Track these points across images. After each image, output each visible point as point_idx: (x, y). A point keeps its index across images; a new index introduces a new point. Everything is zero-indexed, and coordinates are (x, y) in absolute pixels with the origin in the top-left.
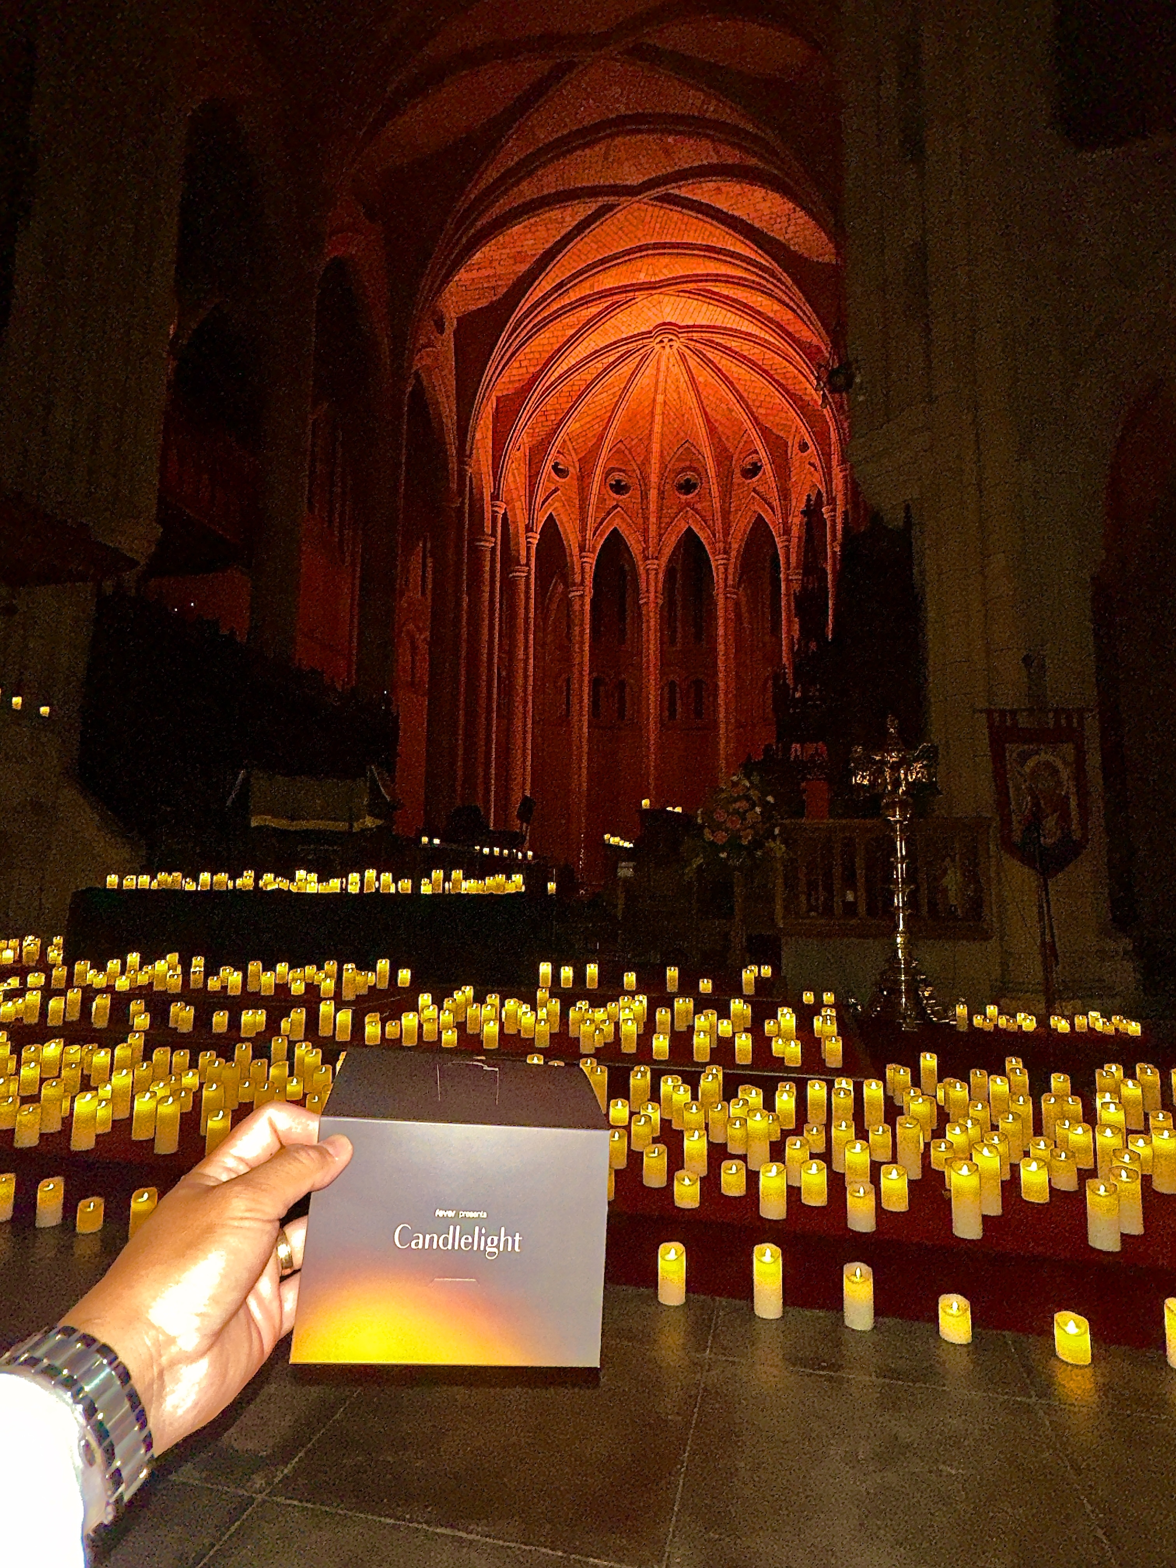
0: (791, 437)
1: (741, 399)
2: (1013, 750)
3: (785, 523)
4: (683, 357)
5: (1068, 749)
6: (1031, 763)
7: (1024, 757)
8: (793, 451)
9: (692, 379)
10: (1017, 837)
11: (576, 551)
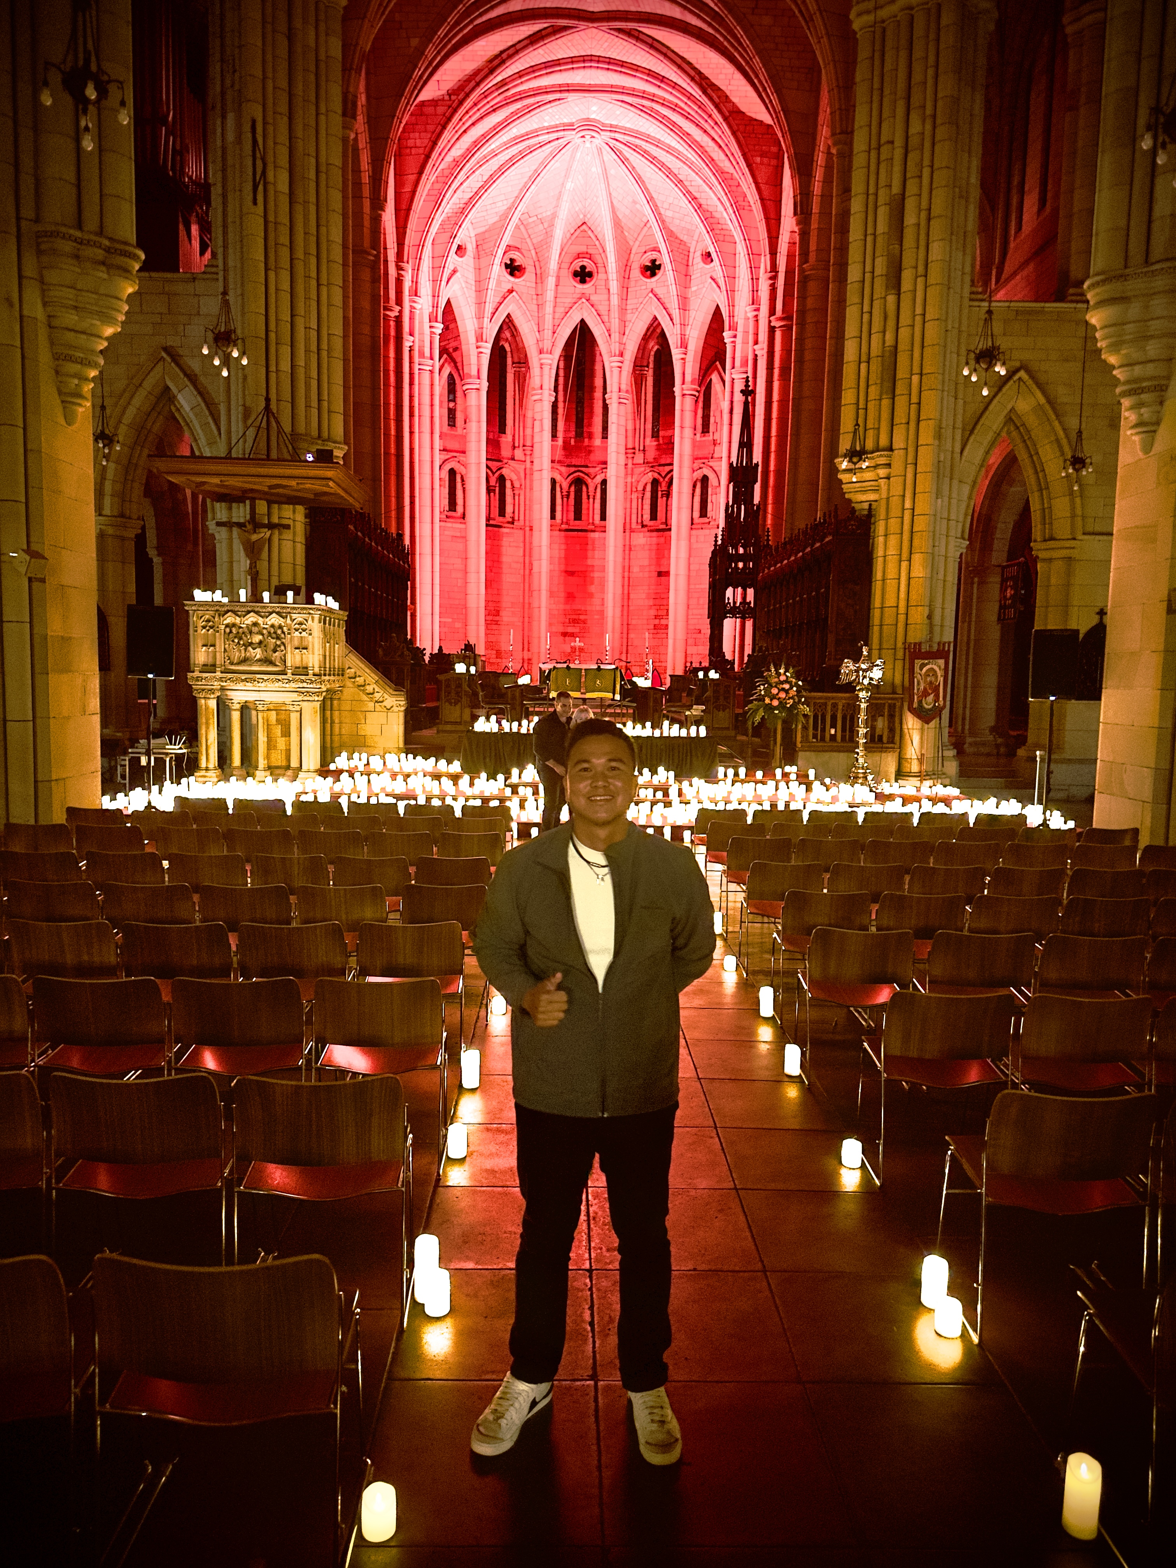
0: (694, 243)
1: (650, 200)
2: (918, 663)
3: (683, 335)
4: (600, 151)
5: (941, 662)
6: (924, 670)
7: (922, 666)
8: (697, 260)
9: (605, 171)
10: (915, 705)
11: (472, 339)
